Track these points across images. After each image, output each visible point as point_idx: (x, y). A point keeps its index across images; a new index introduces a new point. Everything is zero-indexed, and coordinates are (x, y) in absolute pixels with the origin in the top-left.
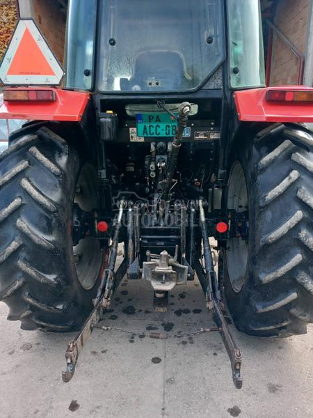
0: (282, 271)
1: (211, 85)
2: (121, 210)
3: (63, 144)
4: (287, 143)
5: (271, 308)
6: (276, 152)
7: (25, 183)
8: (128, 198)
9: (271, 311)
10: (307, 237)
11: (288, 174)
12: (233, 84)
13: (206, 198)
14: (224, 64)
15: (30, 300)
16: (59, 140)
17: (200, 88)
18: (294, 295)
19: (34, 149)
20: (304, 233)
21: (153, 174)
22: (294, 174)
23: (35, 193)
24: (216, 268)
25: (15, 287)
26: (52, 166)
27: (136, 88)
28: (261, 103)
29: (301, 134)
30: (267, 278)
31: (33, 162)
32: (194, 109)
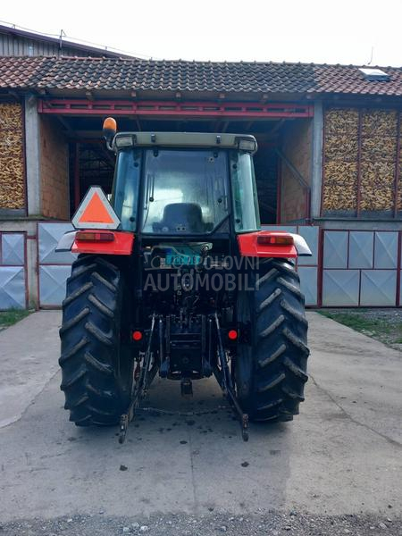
0: (273, 357)
1: (222, 231)
2: (153, 321)
3: (117, 270)
4: (274, 270)
5: (268, 387)
6: (266, 277)
7: (92, 298)
8: (159, 312)
9: (269, 390)
10: (288, 333)
11: (274, 291)
12: (237, 230)
13: (219, 312)
14: (230, 217)
15: (89, 386)
16: (113, 267)
17: (214, 232)
18: (283, 375)
19: (95, 274)
20: (286, 330)
21: (180, 293)
22: (278, 291)
23: (99, 305)
24: (229, 364)
25: (79, 376)
26: (110, 286)
27: (166, 230)
28: (255, 245)
29: (286, 265)
30: (263, 363)
31: (97, 283)
32: (209, 246)
